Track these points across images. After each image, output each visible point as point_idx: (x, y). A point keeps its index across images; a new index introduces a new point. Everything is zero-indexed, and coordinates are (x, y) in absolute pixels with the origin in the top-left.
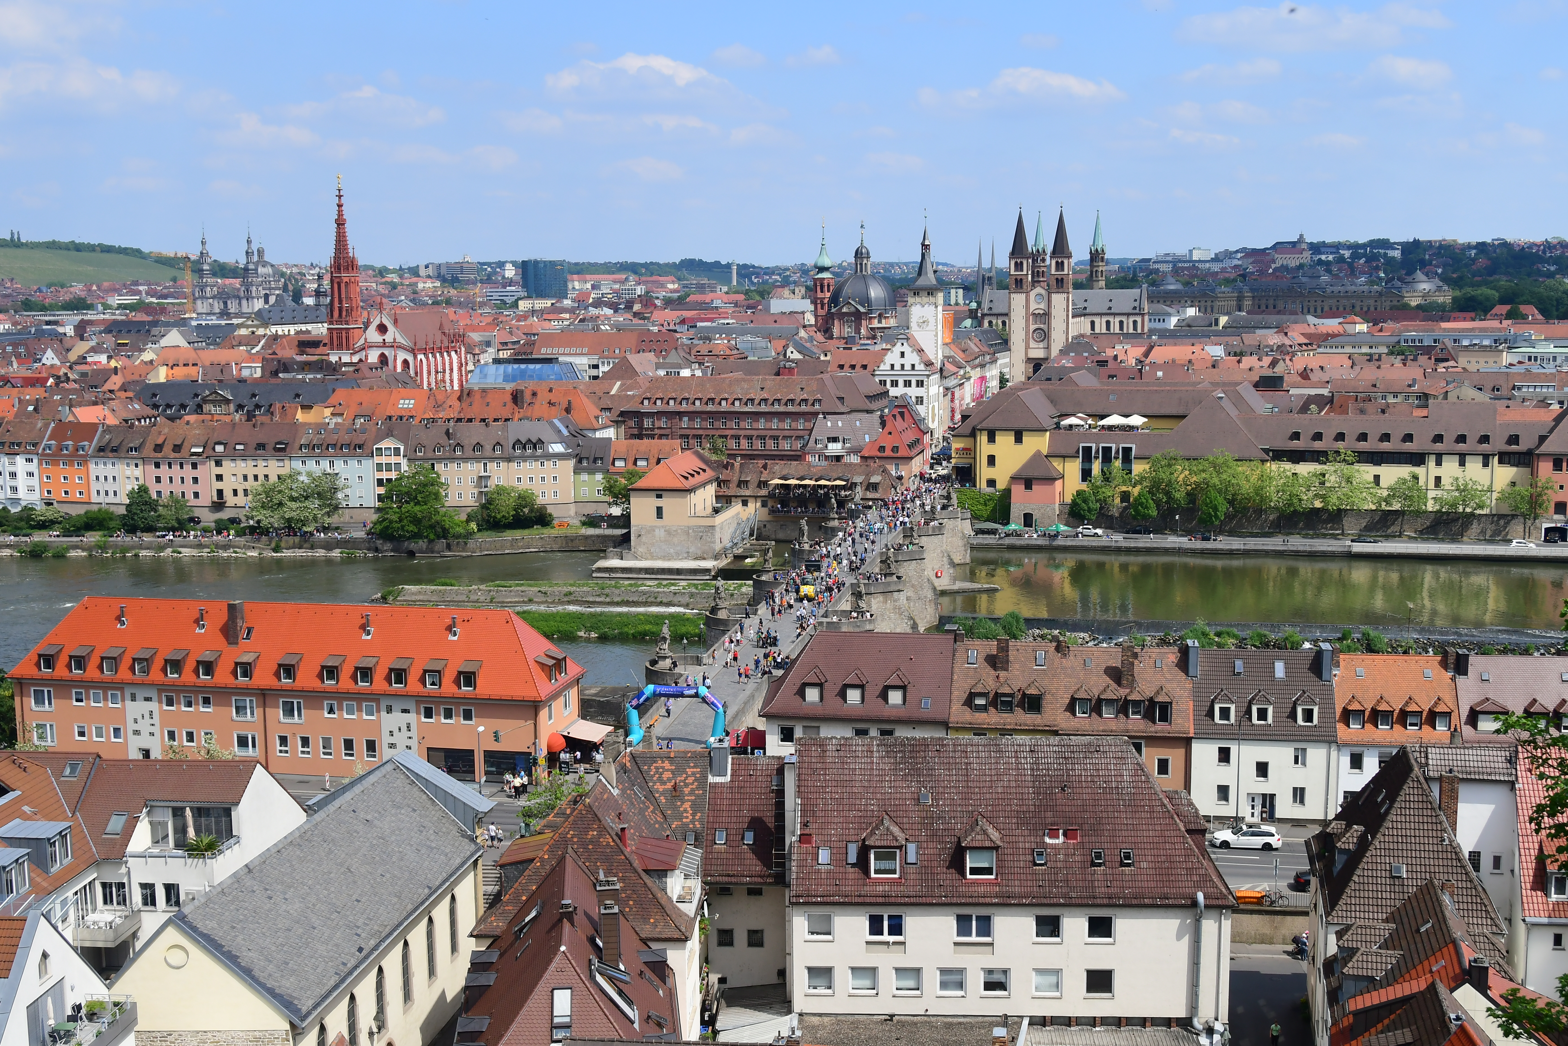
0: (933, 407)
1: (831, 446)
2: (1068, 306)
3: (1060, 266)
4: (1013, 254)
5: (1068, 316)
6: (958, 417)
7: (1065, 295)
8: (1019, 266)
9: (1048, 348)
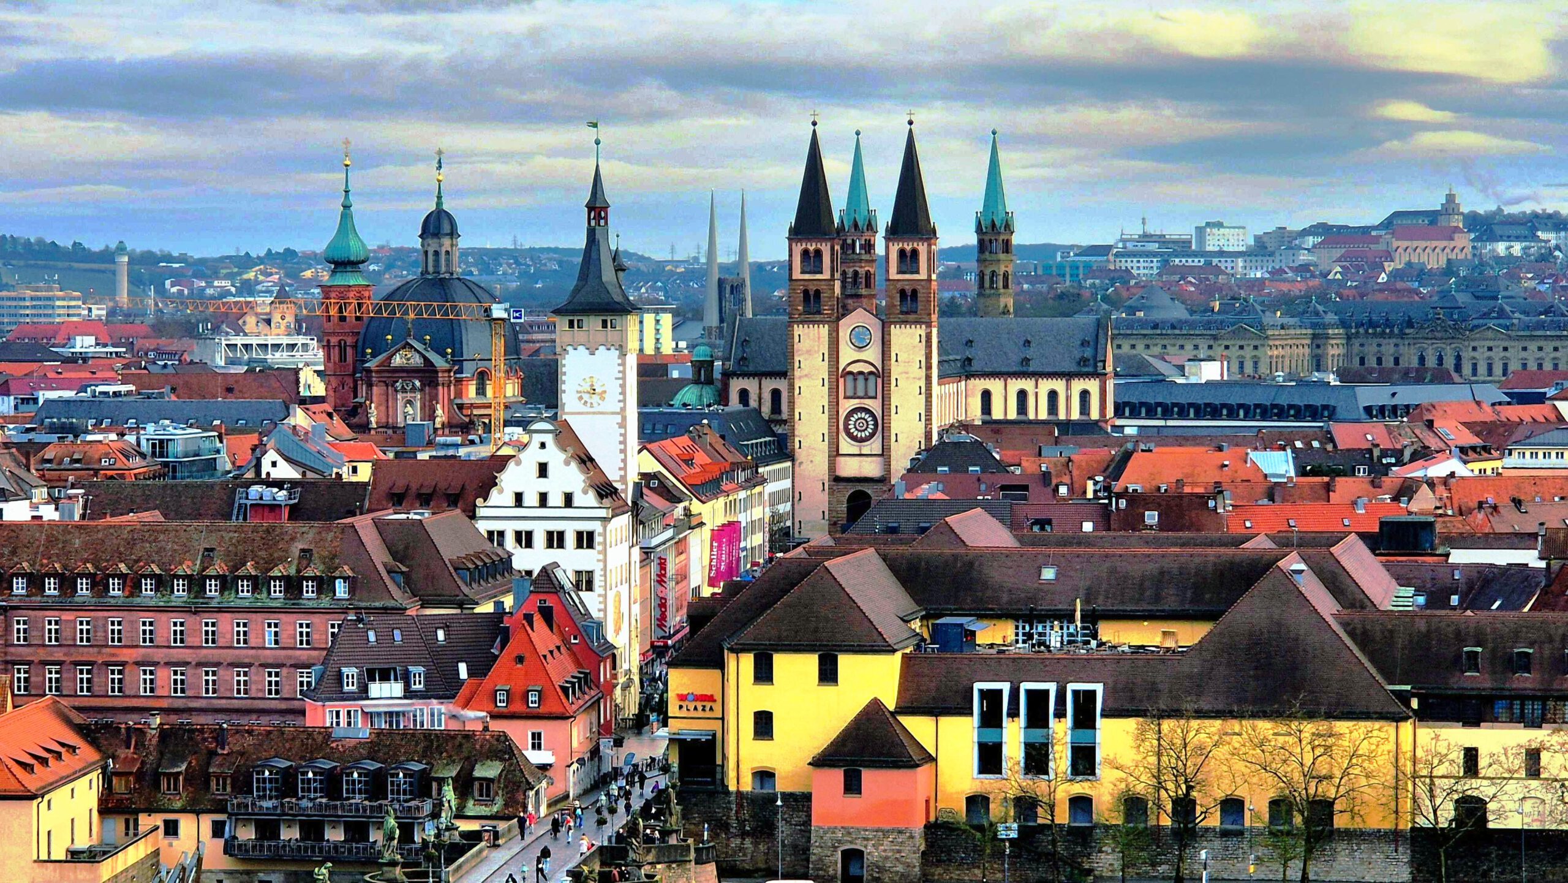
0: (619, 594)
1: (376, 689)
2: (928, 357)
3: (908, 260)
4: (797, 233)
5: (928, 378)
6: (677, 618)
7: (921, 331)
8: (812, 260)
9: (885, 454)
